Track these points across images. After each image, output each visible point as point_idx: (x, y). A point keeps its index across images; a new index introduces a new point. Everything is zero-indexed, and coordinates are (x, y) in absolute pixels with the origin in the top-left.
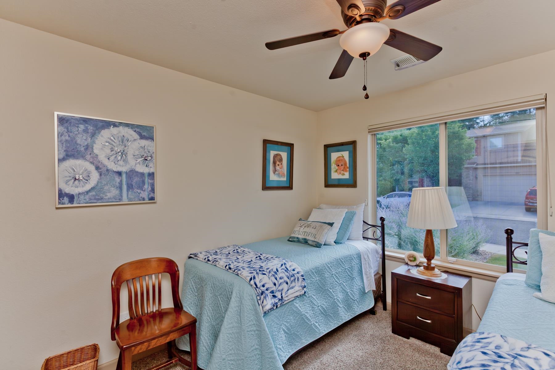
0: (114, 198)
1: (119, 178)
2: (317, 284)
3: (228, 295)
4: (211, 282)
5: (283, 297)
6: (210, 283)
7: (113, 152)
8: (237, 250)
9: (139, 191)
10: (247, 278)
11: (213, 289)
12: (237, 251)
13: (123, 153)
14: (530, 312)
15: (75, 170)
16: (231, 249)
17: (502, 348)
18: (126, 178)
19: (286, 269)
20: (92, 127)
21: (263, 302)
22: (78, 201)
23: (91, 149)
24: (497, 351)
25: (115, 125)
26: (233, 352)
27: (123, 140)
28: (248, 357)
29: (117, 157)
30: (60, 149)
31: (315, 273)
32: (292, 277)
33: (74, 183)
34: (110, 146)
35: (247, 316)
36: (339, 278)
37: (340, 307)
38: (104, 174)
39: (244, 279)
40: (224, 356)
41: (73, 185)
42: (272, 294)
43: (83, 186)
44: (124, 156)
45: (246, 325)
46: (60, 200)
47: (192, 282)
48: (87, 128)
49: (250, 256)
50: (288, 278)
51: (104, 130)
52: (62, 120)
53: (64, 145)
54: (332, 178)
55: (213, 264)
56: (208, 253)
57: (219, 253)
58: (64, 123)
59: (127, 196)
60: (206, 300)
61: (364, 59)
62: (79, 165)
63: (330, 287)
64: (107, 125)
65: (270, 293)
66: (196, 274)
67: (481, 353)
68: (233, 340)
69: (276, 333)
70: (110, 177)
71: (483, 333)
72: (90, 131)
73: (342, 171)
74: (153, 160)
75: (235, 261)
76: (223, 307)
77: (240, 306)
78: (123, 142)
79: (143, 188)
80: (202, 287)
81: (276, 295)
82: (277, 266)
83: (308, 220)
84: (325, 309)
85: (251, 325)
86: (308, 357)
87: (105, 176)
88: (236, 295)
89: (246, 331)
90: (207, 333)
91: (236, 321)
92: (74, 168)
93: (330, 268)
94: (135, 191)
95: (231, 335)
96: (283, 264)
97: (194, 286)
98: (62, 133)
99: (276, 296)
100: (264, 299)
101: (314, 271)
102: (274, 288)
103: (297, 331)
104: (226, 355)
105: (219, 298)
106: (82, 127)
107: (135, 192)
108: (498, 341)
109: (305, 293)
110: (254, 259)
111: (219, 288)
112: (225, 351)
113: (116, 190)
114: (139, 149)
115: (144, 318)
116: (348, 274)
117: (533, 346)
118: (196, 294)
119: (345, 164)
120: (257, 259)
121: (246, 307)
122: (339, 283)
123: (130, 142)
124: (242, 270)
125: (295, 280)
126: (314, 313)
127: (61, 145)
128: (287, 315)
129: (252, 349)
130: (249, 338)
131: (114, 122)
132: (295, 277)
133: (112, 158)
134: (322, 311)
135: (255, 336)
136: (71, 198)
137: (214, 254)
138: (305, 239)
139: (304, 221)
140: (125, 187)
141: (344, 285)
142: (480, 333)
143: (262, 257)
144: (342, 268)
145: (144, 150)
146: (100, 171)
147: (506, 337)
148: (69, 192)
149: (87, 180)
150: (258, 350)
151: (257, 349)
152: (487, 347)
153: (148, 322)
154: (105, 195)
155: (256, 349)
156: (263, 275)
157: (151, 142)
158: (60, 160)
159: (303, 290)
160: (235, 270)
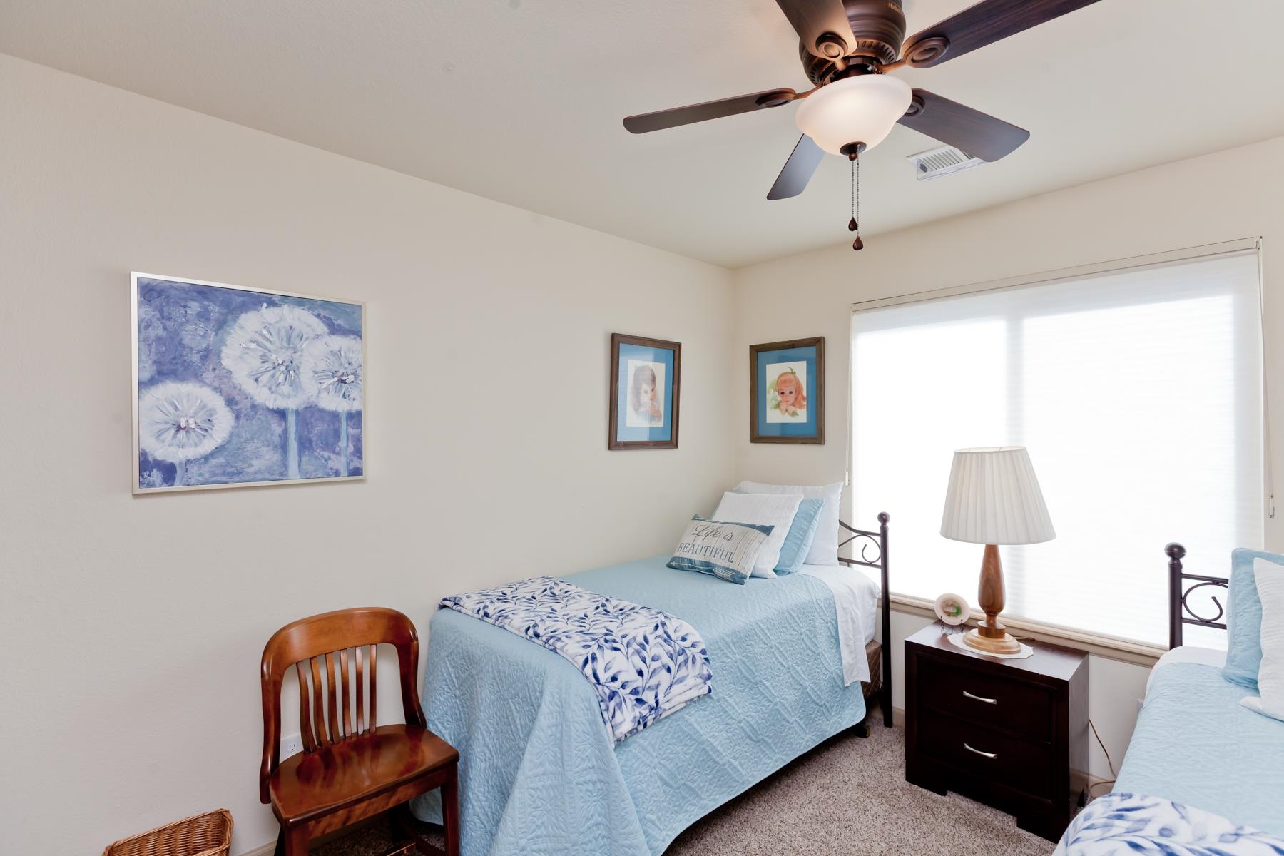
0: (269, 470)
1: (280, 425)
2: (737, 670)
3: (533, 698)
4: (492, 667)
5: (660, 702)
6: (490, 669)
7: (266, 365)
8: (552, 590)
9: (326, 454)
10: (577, 659)
11: (497, 683)
12: (552, 593)
13: (290, 367)
14: (1235, 744)
15: (179, 407)
16: (537, 587)
17: (1174, 835)
18: (297, 424)
19: (665, 636)
20: (219, 306)
21: (613, 716)
22: (185, 480)
23: (215, 357)
24: (1163, 841)
25: (271, 301)
26: (545, 833)
27: (290, 336)
28: (580, 843)
29: (277, 375)
30: (143, 357)
31: (731, 645)
32: (679, 655)
33: (174, 436)
34: (261, 351)
35: (577, 747)
36: (786, 655)
37: (788, 722)
38: (245, 415)
39: (571, 660)
40: (523, 842)
41: (173, 442)
42: (634, 697)
43: (196, 445)
44: (291, 372)
45: (575, 770)
46: (143, 477)
47: (448, 664)
48: (206, 309)
49: (582, 604)
50: (672, 658)
51: (246, 312)
52: (149, 292)
53: (153, 350)
54: (768, 421)
55: (497, 623)
56: (484, 597)
57: (509, 597)
58: (154, 298)
59: (299, 466)
60: (482, 708)
61: (852, 159)
62: (188, 395)
63: (765, 676)
64: (253, 301)
65: (631, 693)
66: (457, 646)
67: (1127, 846)
68: (544, 803)
69: (644, 785)
70: (259, 422)
71: (1130, 796)
72: (213, 316)
73: (790, 405)
74: (359, 382)
75: (548, 617)
76: (521, 725)
77: (562, 725)
78: (289, 341)
79: (335, 448)
80: (472, 677)
81: (643, 697)
82: (643, 629)
83: (714, 520)
84: (755, 726)
85: (586, 769)
86: (715, 838)
87: (247, 420)
88: (551, 699)
89: (574, 782)
90: (484, 785)
91: (552, 758)
92: (175, 402)
93: (766, 631)
94: (317, 454)
95: (539, 792)
96: (659, 625)
97: (453, 675)
98: (149, 321)
99: (643, 701)
100: (616, 708)
101: (728, 640)
102: (639, 683)
103: (691, 779)
104: (528, 840)
105: (511, 704)
106: (195, 307)
107: (317, 457)
108: (1166, 815)
109: (710, 691)
110: (591, 613)
111: (511, 680)
112: (525, 830)
113: (272, 452)
114: (327, 357)
115: (335, 750)
116: (806, 645)
117: (1248, 830)
118: (458, 693)
119: (799, 390)
120: (598, 611)
121: (574, 727)
122: (786, 666)
123: (307, 342)
124: (564, 638)
125: (686, 661)
126: (729, 738)
127: (147, 349)
128: (669, 744)
129: (589, 824)
130: (582, 800)
131: (270, 296)
132: (686, 654)
133: (264, 379)
134: (747, 730)
135: (595, 794)
136: (169, 472)
137: (498, 600)
138: (708, 564)
139: (704, 520)
140: (293, 445)
141: (797, 672)
142: (1123, 795)
143: (609, 608)
144: (793, 632)
145: (340, 359)
146: (236, 410)
147: (1185, 808)
148: (164, 459)
149: (206, 430)
150: (602, 827)
151: (600, 824)
152: (1141, 830)
153: (346, 760)
154: (246, 466)
155: (596, 825)
156: (614, 652)
157: (354, 341)
158: (142, 384)
159: (705, 684)
160: (548, 640)
